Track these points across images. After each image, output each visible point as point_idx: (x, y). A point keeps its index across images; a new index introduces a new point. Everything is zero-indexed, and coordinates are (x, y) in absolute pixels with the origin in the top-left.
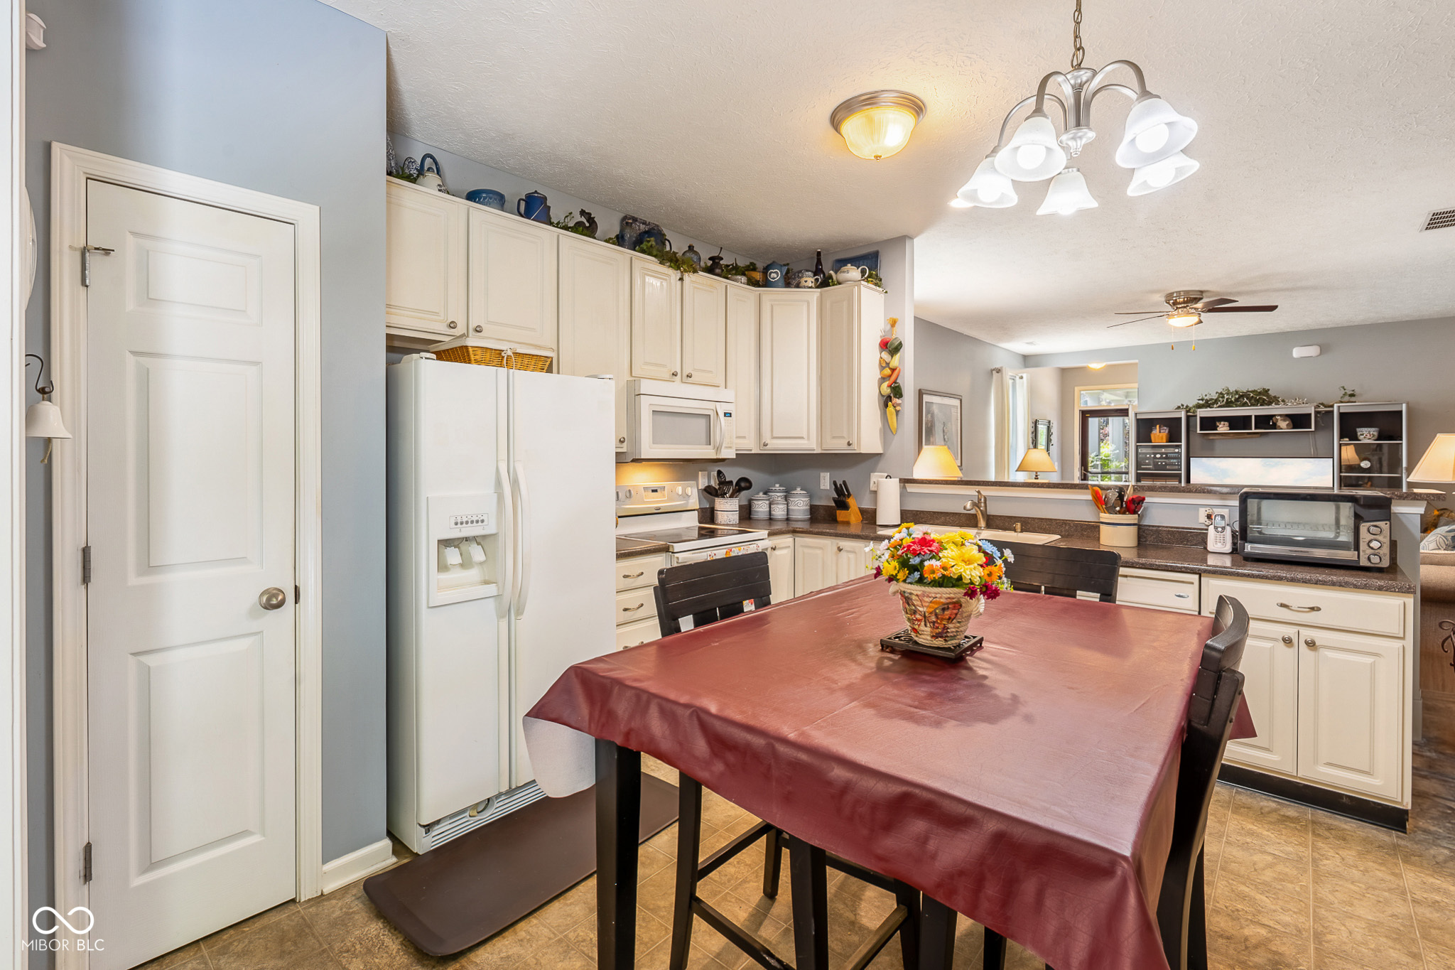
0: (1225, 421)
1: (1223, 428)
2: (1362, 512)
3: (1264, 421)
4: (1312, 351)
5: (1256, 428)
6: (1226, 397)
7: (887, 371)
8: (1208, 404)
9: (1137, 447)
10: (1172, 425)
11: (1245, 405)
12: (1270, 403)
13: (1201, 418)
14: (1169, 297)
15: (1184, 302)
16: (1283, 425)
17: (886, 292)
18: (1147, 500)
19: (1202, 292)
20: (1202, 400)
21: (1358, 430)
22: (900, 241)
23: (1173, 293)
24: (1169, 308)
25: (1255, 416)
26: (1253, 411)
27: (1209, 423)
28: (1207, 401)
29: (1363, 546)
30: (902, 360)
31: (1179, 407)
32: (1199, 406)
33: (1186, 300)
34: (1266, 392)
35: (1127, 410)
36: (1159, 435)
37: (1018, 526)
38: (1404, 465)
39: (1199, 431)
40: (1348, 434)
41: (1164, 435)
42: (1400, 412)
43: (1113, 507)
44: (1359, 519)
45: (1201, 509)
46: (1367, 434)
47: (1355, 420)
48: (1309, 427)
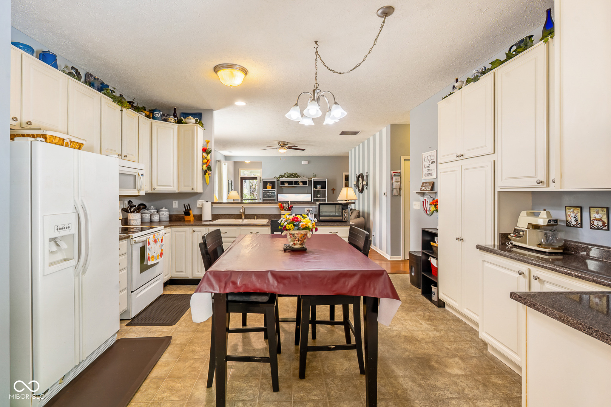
0: (287, 182)
1: (286, 185)
2: (343, 207)
3: (297, 183)
4: (306, 162)
5: (295, 185)
6: (287, 175)
7: (206, 161)
8: (282, 177)
9: (263, 190)
10: (273, 183)
11: (292, 177)
12: (298, 178)
13: (281, 181)
14: (279, 143)
15: (283, 145)
16: (301, 184)
17: (204, 130)
18: (293, 207)
19: (288, 142)
20: (280, 175)
21: (317, 186)
22: (211, 111)
23: (280, 142)
24: (279, 146)
25: (295, 181)
26: (294, 180)
27: (282, 183)
29: (343, 216)
30: (211, 156)
31: (274, 178)
32: (280, 177)
33: (284, 145)
34: (296, 174)
35: (257, 177)
36: (269, 186)
37: (256, 217)
38: (327, 196)
39: (280, 186)
40: (315, 187)
41: (271, 187)
42: (326, 181)
43: (286, 209)
44: (343, 209)
45: (306, 209)
46: (319, 187)
47: (316, 183)
48: (307, 185)
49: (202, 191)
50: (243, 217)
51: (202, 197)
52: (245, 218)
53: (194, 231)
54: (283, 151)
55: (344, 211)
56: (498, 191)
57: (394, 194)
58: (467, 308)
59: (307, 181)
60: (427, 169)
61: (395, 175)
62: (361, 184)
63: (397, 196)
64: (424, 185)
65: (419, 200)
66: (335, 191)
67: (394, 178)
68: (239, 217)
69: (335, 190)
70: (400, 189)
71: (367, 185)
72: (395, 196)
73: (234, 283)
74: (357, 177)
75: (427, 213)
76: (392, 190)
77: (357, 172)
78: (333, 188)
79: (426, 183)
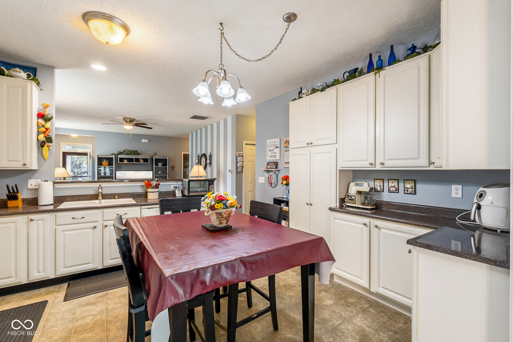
0: (126, 159)
1: (126, 162)
2: (210, 183)
3: (137, 160)
4: (146, 141)
5: (135, 162)
6: (126, 152)
7: (43, 129)
8: (120, 153)
9: (98, 167)
10: (110, 161)
11: (132, 155)
12: (139, 155)
13: (119, 158)
14: (124, 118)
15: (129, 121)
16: (142, 161)
17: (42, 90)
18: (160, 184)
19: (134, 119)
20: (119, 152)
21: (158, 163)
22: (51, 68)
23: (126, 118)
24: (124, 122)
25: (135, 158)
26: (134, 157)
27: (122, 160)
28: (120, 152)
30: (52, 125)
31: (112, 154)
32: (118, 154)
33: (131, 121)
34: (136, 151)
35: (87, 153)
36: (105, 162)
37: (117, 197)
38: (168, 173)
39: (119, 162)
40: (156, 164)
41: (107, 163)
42: (167, 159)
43: (154, 187)
44: (209, 185)
45: (172, 186)
46: (160, 165)
47: (158, 161)
48: (148, 162)
49: (37, 169)
50: (100, 197)
51: (35, 175)
52: (103, 198)
53: (32, 220)
54: (129, 128)
55: (210, 186)
56: (339, 170)
57: (238, 171)
59: (148, 159)
60: (271, 152)
61: (239, 156)
62: (204, 162)
64: (269, 164)
65: (264, 176)
66: (174, 168)
67: (239, 158)
68: (95, 197)
70: (243, 167)
71: (210, 163)
72: (239, 172)
73: (203, 283)
74: (198, 156)
75: (272, 185)
76: (237, 168)
77: (199, 152)
78: (173, 166)
79: (270, 162)
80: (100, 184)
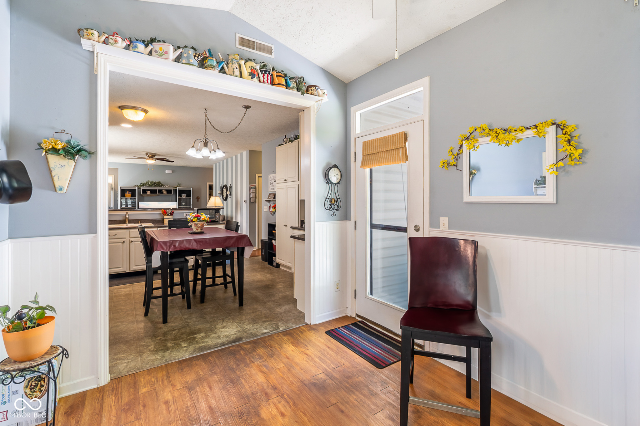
0: (149, 191)
1: (149, 193)
2: (216, 211)
3: (161, 191)
4: (170, 172)
5: (158, 193)
6: (149, 183)
8: (143, 185)
9: (121, 199)
10: (133, 192)
11: (155, 186)
12: (162, 186)
13: (143, 190)
16: (165, 192)
18: (175, 212)
19: (157, 154)
20: (142, 184)
21: (182, 194)
23: (148, 153)
24: (146, 157)
25: (158, 190)
26: (157, 188)
27: (145, 191)
28: (143, 184)
29: (216, 217)
31: (135, 186)
32: (141, 186)
33: (152, 156)
34: (160, 182)
36: (128, 194)
37: (140, 222)
38: (192, 204)
39: (142, 194)
40: (180, 195)
41: (130, 195)
42: (191, 190)
43: (169, 214)
45: (185, 214)
46: (184, 196)
47: (181, 192)
48: (171, 193)
50: (127, 222)
52: (129, 223)
54: (151, 162)
55: (216, 214)
56: (300, 200)
57: (251, 202)
58: (289, 262)
59: (171, 190)
60: (272, 185)
61: (252, 188)
62: (226, 193)
63: (254, 203)
64: (270, 195)
65: (267, 205)
66: (199, 200)
67: (251, 190)
68: (124, 222)
69: (199, 198)
70: (256, 198)
71: (231, 194)
72: (252, 203)
74: (221, 187)
75: (270, 213)
76: (250, 199)
77: (221, 183)
78: (198, 197)
80: (127, 212)
